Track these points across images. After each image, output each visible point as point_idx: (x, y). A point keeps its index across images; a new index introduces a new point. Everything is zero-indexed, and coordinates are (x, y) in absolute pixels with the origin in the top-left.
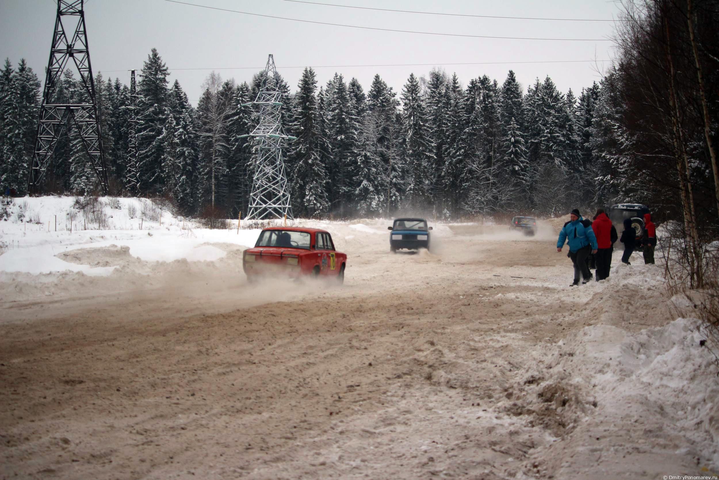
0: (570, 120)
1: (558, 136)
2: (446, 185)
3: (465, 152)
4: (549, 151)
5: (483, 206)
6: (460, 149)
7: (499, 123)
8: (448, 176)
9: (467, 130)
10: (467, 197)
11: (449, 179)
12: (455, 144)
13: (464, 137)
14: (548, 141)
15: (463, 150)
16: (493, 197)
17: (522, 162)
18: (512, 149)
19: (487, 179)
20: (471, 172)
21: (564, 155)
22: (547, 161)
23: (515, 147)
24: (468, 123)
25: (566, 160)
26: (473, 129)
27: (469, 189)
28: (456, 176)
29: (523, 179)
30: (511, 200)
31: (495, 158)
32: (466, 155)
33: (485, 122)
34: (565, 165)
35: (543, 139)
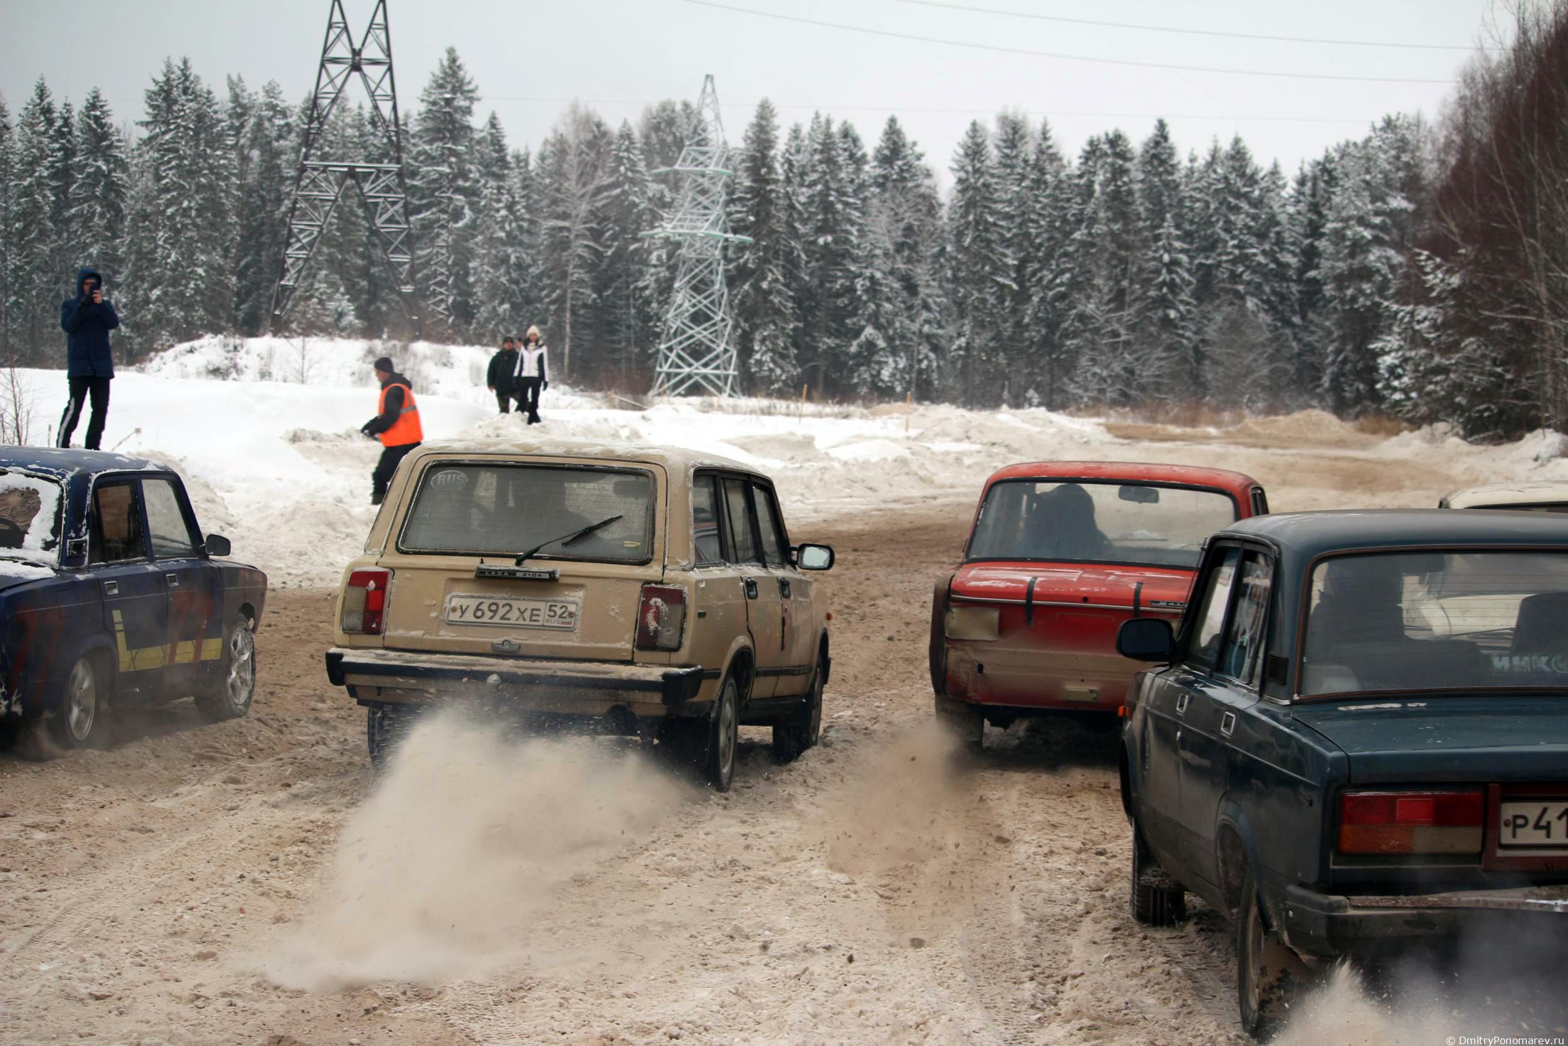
0: (1278, 224)
1: (1255, 255)
2: (1032, 343)
3: (1073, 278)
4: (1236, 283)
5: (1104, 386)
6: (1063, 272)
7: (1141, 224)
8: (1036, 324)
9: (1077, 235)
10: (1075, 368)
11: (1039, 332)
12: (1053, 262)
13: (1071, 249)
14: (1234, 262)
15: (1068, 275)
16: (1125, 369)
17: (1182, 302)
18: (1164, 276)
19: (1115, 334)
20: (1082, 317)
21: (1263, 292)
22: (1231, 304)
23: (1170, 272)
24: (1079, 221)
25: (1268, 302)
26: (1090, 234)
27: (1076, 352)
28: (1052, 326)
29: (1182, 336)
30: (1158, 376)
31: (1133, 292)
32: (1073, 285)
33: (1114, 220)
34: (1266, 311)
35: (1224, 258)
